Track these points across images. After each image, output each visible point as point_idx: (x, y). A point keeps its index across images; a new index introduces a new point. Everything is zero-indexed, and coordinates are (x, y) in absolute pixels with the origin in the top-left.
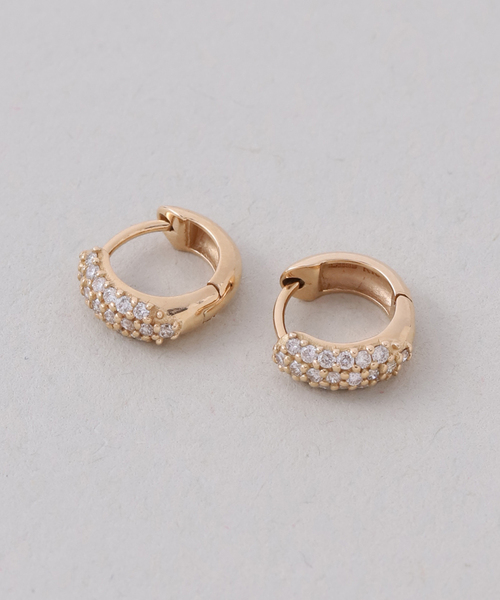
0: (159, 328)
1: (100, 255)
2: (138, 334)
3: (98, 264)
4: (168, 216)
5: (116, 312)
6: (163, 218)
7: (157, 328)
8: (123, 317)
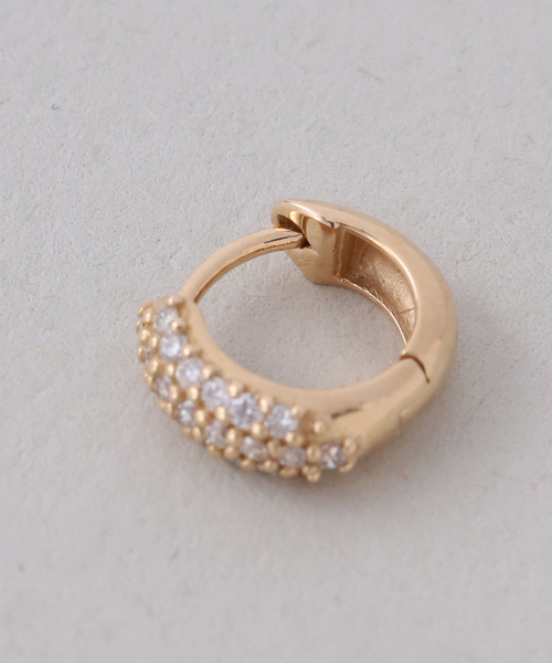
0: (318, 454)
1: (184, 312)
2: (275, 466)
3: (184, 331)
4: (293, 217)
5: (230, 426)
6: (284, 222)
7: (313, 453)
8: (246, 434)
